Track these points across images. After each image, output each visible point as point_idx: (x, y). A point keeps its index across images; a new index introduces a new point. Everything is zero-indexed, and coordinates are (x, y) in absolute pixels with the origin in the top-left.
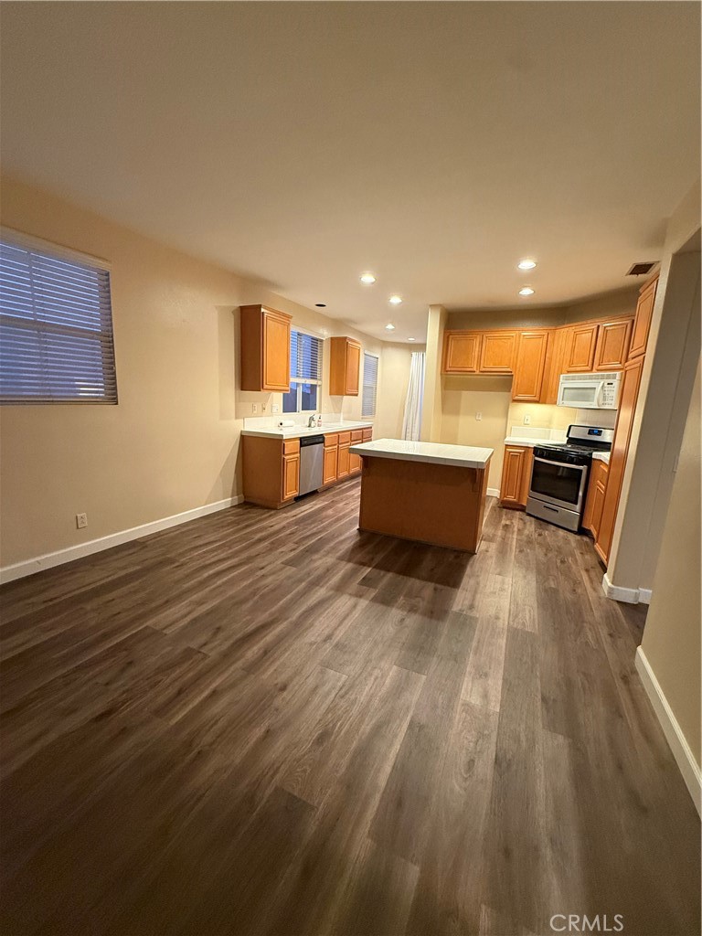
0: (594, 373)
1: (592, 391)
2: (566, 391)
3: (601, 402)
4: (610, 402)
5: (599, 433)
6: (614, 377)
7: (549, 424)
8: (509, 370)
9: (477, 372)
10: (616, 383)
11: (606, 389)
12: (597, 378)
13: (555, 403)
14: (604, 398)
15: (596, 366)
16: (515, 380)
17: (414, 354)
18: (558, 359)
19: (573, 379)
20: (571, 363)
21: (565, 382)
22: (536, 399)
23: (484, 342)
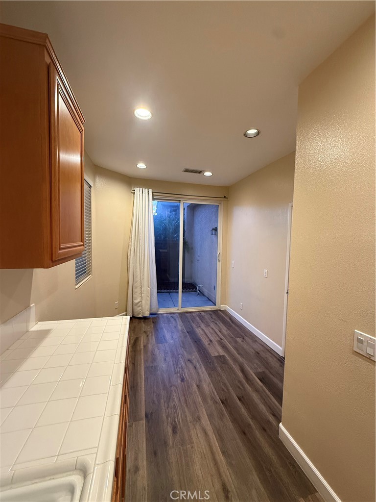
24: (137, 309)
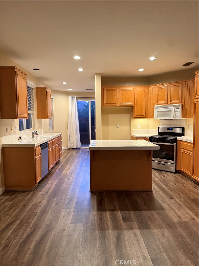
0: (169, 105)
1: (170, 112)
2: (158, 112)
3: (175, 116)
4: (178, 116)
5: (172, 129)
6: (179, 106)
7: (148, 127)
8: (132, 104)
9: (118, 106)
10: (180, 108)
11: (176, 111)
12: (171, 106)
13: (153, 118)
14: (176, 115)
15: (169, 102)
16: (135, 109)
17: (70, 97)
18: (152, 99)
19: (161, 107)
20: (158, 100)
21: (157, 109)
22: (144, 116)
23: (120, 91)
24: (72, 145)
